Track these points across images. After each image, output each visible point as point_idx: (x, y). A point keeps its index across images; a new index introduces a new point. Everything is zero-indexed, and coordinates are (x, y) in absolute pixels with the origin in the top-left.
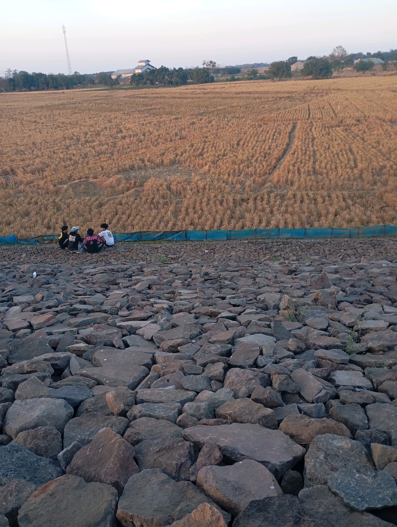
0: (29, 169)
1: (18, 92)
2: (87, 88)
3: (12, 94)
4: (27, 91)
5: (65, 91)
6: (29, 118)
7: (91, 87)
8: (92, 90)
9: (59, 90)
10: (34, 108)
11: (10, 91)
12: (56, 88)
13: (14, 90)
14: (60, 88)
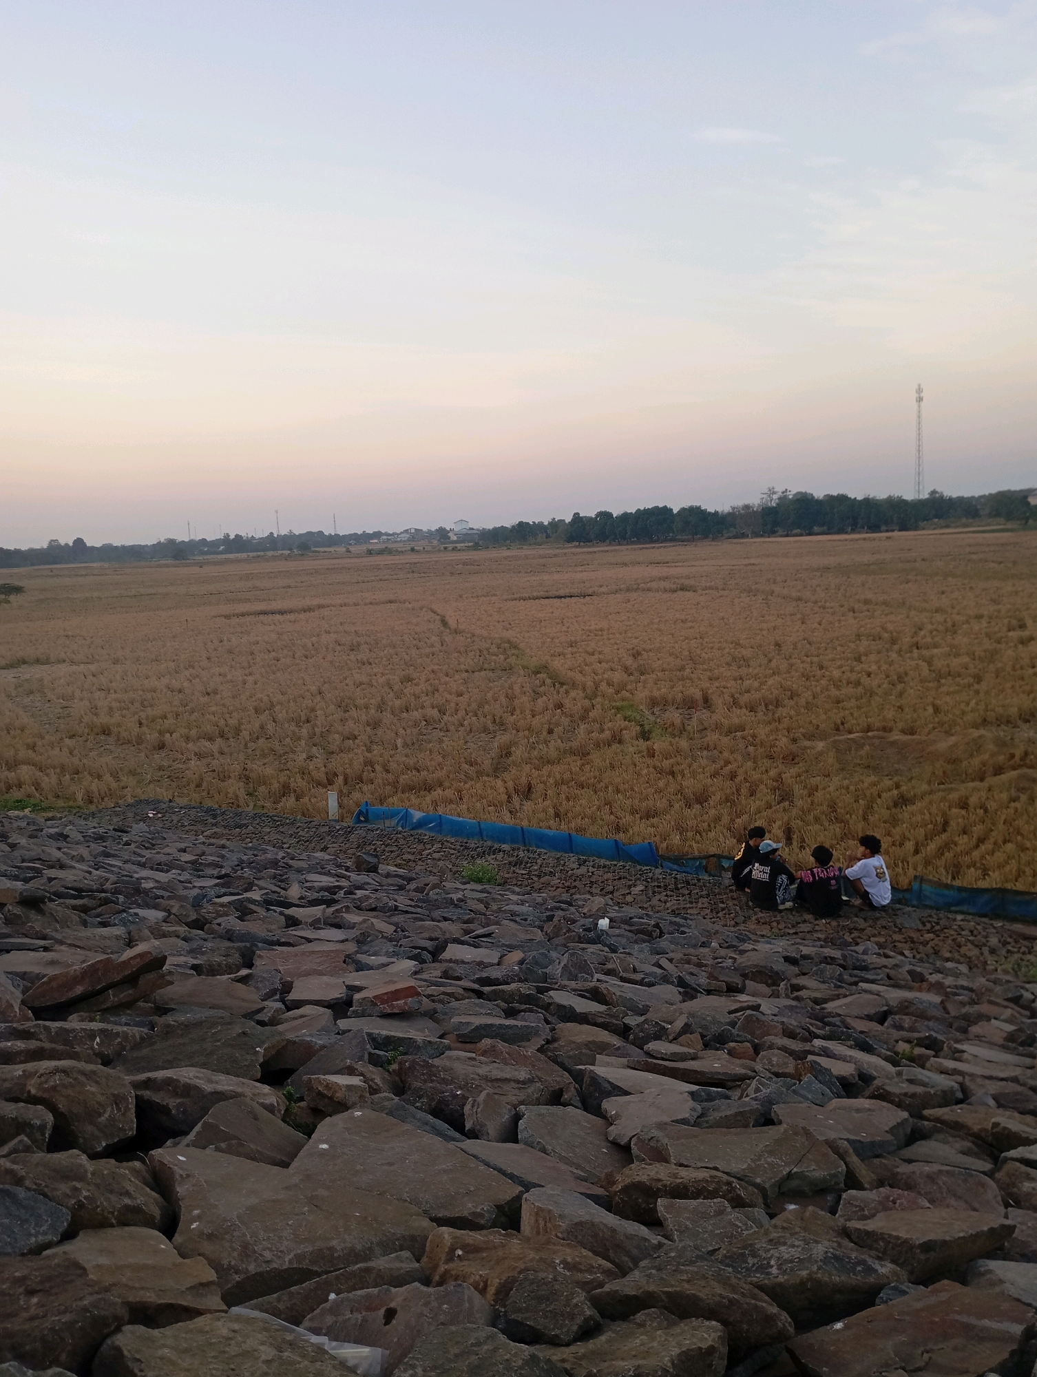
0: (744, 699)
1: (781, 536)
2: (957, 527)
3: (764, 542)
4: (801, 535)
5: (896, 534)
6: (785, 591)
7: (965, 526)
8: (966, 533)
9: (881, 532)
10: (807, 569)
11: (762, 536)
12: (874, 528)
13: (772, 533)
14: (884, 528)
